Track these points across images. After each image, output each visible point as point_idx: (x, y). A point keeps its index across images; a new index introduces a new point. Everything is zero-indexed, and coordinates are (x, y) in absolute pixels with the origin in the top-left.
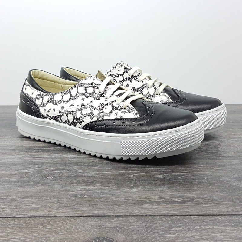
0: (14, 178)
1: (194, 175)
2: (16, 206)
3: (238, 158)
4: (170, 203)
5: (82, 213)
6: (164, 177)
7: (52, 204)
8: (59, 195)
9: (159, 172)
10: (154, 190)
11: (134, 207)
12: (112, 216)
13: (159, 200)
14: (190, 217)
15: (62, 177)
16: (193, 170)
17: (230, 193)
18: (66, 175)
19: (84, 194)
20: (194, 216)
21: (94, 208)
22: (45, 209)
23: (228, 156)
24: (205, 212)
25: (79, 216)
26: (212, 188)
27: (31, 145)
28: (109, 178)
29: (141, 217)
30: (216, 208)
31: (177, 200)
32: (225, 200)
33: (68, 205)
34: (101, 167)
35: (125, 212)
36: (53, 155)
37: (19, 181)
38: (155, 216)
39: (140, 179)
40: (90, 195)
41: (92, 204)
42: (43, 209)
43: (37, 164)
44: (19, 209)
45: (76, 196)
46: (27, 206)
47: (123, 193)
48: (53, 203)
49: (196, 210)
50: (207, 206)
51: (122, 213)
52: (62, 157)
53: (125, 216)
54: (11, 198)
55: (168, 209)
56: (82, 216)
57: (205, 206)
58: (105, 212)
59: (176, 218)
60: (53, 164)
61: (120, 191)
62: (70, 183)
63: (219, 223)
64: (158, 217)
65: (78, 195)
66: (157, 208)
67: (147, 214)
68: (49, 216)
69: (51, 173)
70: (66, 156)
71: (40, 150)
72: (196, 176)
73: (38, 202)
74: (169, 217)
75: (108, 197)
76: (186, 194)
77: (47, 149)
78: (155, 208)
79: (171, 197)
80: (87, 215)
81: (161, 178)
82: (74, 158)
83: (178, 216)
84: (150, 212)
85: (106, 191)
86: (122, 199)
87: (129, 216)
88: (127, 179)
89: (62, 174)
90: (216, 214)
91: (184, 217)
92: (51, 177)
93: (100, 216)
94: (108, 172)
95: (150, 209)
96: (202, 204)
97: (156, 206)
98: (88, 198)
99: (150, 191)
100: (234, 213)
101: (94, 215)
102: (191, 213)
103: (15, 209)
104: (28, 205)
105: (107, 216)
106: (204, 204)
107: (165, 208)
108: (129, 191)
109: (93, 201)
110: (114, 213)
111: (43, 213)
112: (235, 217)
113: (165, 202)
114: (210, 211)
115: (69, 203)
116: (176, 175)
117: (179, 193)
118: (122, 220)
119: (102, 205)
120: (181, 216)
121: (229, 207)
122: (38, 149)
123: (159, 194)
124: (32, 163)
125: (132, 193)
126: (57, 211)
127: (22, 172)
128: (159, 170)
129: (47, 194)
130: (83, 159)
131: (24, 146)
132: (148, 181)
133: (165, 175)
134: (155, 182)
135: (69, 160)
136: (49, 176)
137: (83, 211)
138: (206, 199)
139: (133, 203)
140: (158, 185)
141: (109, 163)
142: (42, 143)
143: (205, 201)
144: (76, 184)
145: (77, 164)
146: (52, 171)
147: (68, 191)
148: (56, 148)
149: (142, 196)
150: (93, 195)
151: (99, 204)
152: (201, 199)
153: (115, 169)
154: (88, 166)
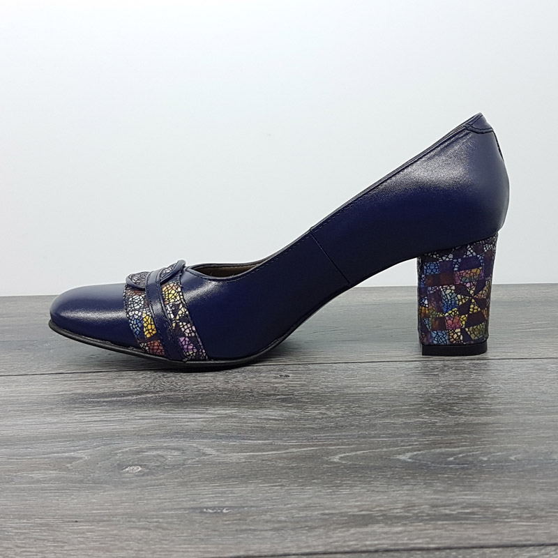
1: (486, 452)
2: (54, 541)
4: (432, 520)
5: (220, 550)
6: (415, 457)
7: (144, 531)
8: (159, 509)
9: (402, 446)
10: (392, 490)
11: (345, 531)
12: (294, 555)
13: (405, 512)
14: (481, 551)
15: (163, 468)
16: (482, 440)
18: (174, 461)
19: (222, 505)
20: (490, 548)
21: (248, 538)
22: (128, 545)
24: (515, 539)
26: (532, 482)
27: (79, 391)
28: (280, 465)
29: (363, 555)
30: (541, 529)
31: (448, 512)
33: (183, 533)
34: (259, 440)
35: (326, 545)
36: (137, 415)
37: (57, 479)
38: (397, 550)
39: (355, 465)
40: (236, 507)
41: (244, 527)
42: (121, 545)
43: (98, 436)
45: (201, 510)
46: (82, 540)
47: (317, 500)
48: (146, 529)
49: (495, 534)
50: (520, 525)
51: (318, 546)
52: (159, 419)
53: (325, 553)
54: (39, 521)
55: (427, 534)
57: (516, 525)
58: (276, 545)
59: (447, 553)
60: (139, 435)
61: (310, 494)
62: (185, 480)
64: (405, 554)
65: (207, 508)
67: (379, 546)
69: (135, 457)
70: (170, 415)
71: (104, 402)
72: (490, 453)
73: (108, 529)
75: (282, 510)
76: (468, 497)
77: (120, 401)
78: (397, 533)
79: (434, 506)
80: (230, 555)
81: (408, 462)
82: (191, 420)
83: (453, 550)
84: (386, 543)
85: (276, 496)
86: (317, 513)
87: (336, 553)
88: (325, 466)
89: (162, 459)
90: (542, 543)
92: (135, 468)
94: (277, 450)
95: (386, 536)
96: (510, 518)
97: (400, 526)
98: (233, 514)
99: (382, 492)
102: (482, 543)
103: (52, 548)
104: (82, 536)
105: (281, 555)
106: (514, 518)
107: (421, 530)
108: (331, 495)
109: (246, 520)
110: (300, 548)
113: (419, 516)
114: (527, 535)
115: (186, 527)
116: (442, 454)
117: (453, 496)
119: (266, 530)
120: (460, 548)
122: (98, 400)
123: (405, 498)
124: (86, 435)
125: (339, 498)
126: (157, 549)
127: (62, 458)
128: (402, 441)
129: (129, 509)
130: (214, 421)
131: (61, 393)
132: (376, 468)
133: (416, 455)
134: (393, 471)
135: (180, 424)
136: (131, 466)
137: (221, 546)
138: (517, 508)
139: (344, 522)
140: (401, 478)
141: (278, 430)
142: (106, 387)
143: (515, 511)
144: (200, 481)
145: (200, 434)
146: (139, 452)
147: (181, 499)
148: (143, 396)
149: (363, 505)
150: (244, 507)
151: (260, 528)
152: (505, 507)
153: (294, 442)
154: (226, 438)
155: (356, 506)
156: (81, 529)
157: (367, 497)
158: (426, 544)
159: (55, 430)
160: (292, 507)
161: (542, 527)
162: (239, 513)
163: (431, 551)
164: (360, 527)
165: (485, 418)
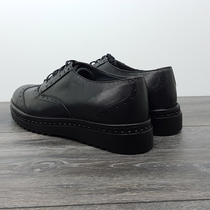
0: (4, 170)
1: (168, 163)
2: (7, 198)
3: (207, 146)
4: (148, 190)
5: (68, 202)
8: (46, 186)
9: (137, 161)
10: (133, 178)
11: (115, 195)
12: (96, 204)
13: (138, 187)
14: (166, 203)
15: (48, 169)
16: (167, 158)
17: (201, 179)
18: (52, 167)
19: (70, 184)
20: (169, 201)
21: (79, 197)
22: (34, 200)
23: (198, 145)
24: (179, 198)
25: (65, 206)
26: (185, 175)
27: (19, 139)
28: (92, 168)
29: (122, 204)
30: (189, 194)
31: (154, 187)
32: (197, 186)
33: (55, 195)
34: (84, 158)
35: (108, 200)
36: (39, 148)
37: (9, 173)
38: (134, 203)
39: (120, 168)
40: (75, 185)
41: (77, 193)
42: (32, 200)
43: (25, 157)
44: (10, 200)
45: (62, 186)
46: (18, 197)
47: (105, 182)
48: (41, 193)
49: (171, 196)
50: (181, 192)
51: (105, 201)
52: (47, 150)
53: (107, 204)
54: (2, 190)
55: (146, 196)
56: (68, 206)
57: (179, 192)
58: (89, 200)
59: (153, 204)
60: (40, 156)
61: (102, 180)
62: (56, 174)
63: (192, 208)
64: (138, 204)
65: (64, 185)
66: (136, 196)
67: (128, 201)
68: (38, 206)
69: (38, 165)
70: (51, 149)
71: (28, 143)
72: (170, 164)
73: (27, 193)
74: (148, 204)
75: (91, 186)
76: (161, 181)
77: (33, 143)
78: (135, 196)
79: (148, 185)
80: (72, 204)
81: (139, 167)
82: (59, 150)
83: (156, 203)
84: (130, 200)
85: (90, 181)
86: (104, 187)
87: (111, 204)
88: (108, 169)
89: (48, 166)
90: (189, 199)
91: (161, 203)
92: (38, 169)
93: (85, 205)
94: (90, 162)
95: (130, 197)
96: (177, 190)
97: (136, 193)
98: (74, 188)
99: (129, 179)
100: (205, 198)
101: (80, 203)
102: (167, 199)
103: (6, 201)
104: (18, 196)
105: (91, 204)
106: (178, 190)
107: (143, 195)
108: (110, 180)
109: (78, 190)
110: (98, 201)
111: (33, 203)
112: (206, 202)
113: (143, 189)
114: (184, 196)
115: (56, 193)
116: (152, 164)
117: (156, 181)
118: (105, 208)
119: (86, 194)
120: (158, 202)
121: (201, 192)
122: (26, 142)
123: (138, 182)
124: (21, 156)
125: (113, 181)
126: (45, 202)
127: (12, 165)
128: (137, 159)
129: (35, 185)
130: (67, 151)
131: (12, 140)
132: (127, 170)
133: (142, 164)
134: (134, 171)
135: (55, 152)
136: (36, 168)
137: (68, 201)
138: (180, 186)
139: (115, 191)
140: (136, 174)
141: (91, 154)
142: (29, 137)
143: (179, 187)
144: (61, 175)
145: (62, 156)
146: (39, 163)
147: (54, 182)
148: (42, 141)
149: (122, 184)
150: (77, 185)
151: (84, 193)
152: (175, 185)
153: (96, 159)
154: (72, 157)
155: (119, 185)
156: (17, 193)
157: (124, 181)
158: (145, 200)
159: (10, 154)
160: (95, 185)
161: (189, 193)
162: (75, 188)
163: (147, 203)
164: (121, 193)
165: (168, 150)
